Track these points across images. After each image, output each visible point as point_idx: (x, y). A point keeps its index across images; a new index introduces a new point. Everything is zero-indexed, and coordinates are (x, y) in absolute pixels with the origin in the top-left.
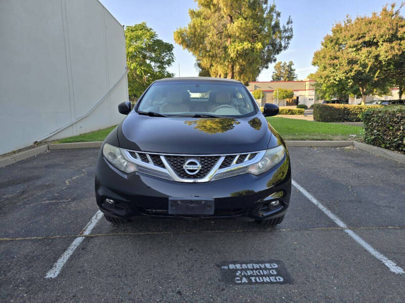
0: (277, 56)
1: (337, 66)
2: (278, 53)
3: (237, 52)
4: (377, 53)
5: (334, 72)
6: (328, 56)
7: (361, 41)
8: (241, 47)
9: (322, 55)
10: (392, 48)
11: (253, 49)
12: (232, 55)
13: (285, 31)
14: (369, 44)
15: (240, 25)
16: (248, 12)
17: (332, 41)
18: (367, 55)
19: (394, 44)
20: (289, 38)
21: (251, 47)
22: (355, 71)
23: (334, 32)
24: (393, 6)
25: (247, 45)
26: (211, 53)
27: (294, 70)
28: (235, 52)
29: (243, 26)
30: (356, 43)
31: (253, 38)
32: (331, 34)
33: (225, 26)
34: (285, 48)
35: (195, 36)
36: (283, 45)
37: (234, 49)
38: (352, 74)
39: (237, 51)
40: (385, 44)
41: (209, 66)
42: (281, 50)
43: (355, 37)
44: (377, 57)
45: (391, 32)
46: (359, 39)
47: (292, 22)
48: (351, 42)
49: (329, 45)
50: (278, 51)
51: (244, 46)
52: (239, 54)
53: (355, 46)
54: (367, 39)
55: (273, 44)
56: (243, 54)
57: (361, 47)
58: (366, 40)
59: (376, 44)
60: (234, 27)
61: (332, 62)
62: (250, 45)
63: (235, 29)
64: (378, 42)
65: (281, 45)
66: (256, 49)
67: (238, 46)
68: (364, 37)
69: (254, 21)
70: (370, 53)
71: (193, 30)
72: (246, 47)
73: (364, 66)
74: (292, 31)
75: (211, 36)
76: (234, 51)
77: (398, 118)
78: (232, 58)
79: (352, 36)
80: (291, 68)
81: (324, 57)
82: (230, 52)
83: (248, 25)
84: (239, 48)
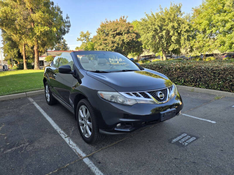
0: (63, 36)
1: (107, 44)
2: (64, 35)
4: (123, 39)
5: (106, 47)
6: (102, 39)
7: (115, 32)
8: (43, 29)
9: (98, 38)
10: (129, 36)
11: (51, 31)
12: (38, 34)
13: (66, 22)
14: (119, 34)
15: (40, 16)
16: (44, 8)
17: (102, 31)
18: (119, 39)
19: (129, 35)
20: (69, 26)
21: (50, 30)
22: (116, 46)
23: (102, 26)
24: (124, 17)
25: (47, 28)
26: (20, 31)
27: (67, 45)
28: (40, 32)
29: (42, 17)
30: (113, 33)
31: (50, 25)
32: (100, 27)
33: (29, 14)
34: (68, 32)
35: (7, 19)
36: (66, 30)
37: (39, 30)
38: (114, 48)
39: (41, 32)
40: (126, 34)
41: (18, 40)
42: (65, 33)
43: (113, 30)
44: (123, 40)
45: (127, 29)
46: (114, 31)
47: (69, 18)
48: (111, 33)
49: (101, 33)
50: (64, 33)
51: (45, 29)
52: (42, 34)
53: (113, 35)
54: (118, 31)
55: (61, 30)
56: (45, 34)
57: (116, 35)
58: (118, 32)
59: (122, 34)
60: (37, 16)
61: (105, 42)
62: (49, 29)
63: (37, 18)
64: (122, 33)
65: (65, 30)
66: (53, 31)
67: (41, 29)
68: (117, 30)
69: (49, 15)
70: (120, 38)
71: (5, 14)
72: (47, 30)
73: (118, 44)
74: (70, 23)
75: (19, 20)
76: (38, 32)
78: (37, 36)
79: (111, 30)
80: (65, 43)
81: (100, 39)
82: (36, 32)
83: (46, 16)
84: (42, 30)
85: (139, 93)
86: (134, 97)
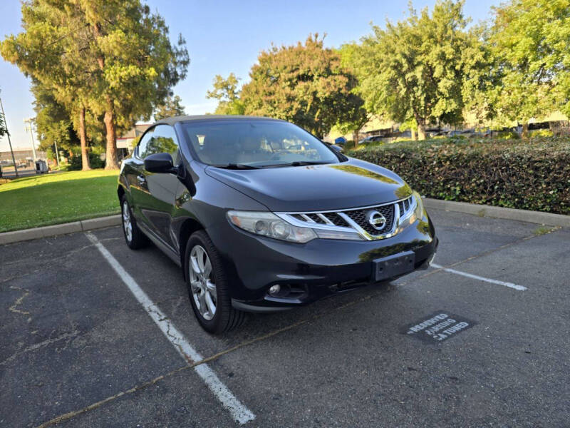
0: (173, 88)
1: (275, 103)
2: (174, 84)
3: (121, 81)
4: (314, 90)
5: (272, 111)
6: (261, 92)
7: (295, 74)
8: (126, 73)
9: (254, 89)
10: (329, 84)
11: (143, 77)
12: (113, 84)
13: (179, 54)
14: (305, 78)
15: (119, 40)
16: (126, 23)
17: (262, 73)
18: (304, 90)
19: (329, 80)
20: (186, 63)
21: (140, 74)
22: (296, 109)
23: (262, 61)
24: (316, 36)
25: (133, 70)
26: (73, 79)
27: (183, 108)
28: (118, 80)
29: (124, 42)
30: (290, 75)
31: (141, 61)
32: (258, 63)
33: (91, 38)
34: (183, 77)
35: (42, 51)
36: (179, 72)
37: (115, 75)
38: (294, 112)
39: (121, 78)
40: (321, 79)
41: (69, 100)
42: (177, 80)
43: (289, 69)
44: (315, 93)
45: (324, 65)
46: (293, 71)
47: (185, 42)
48: (284, 75)
49: (260, 77)
50: (174, 81)
51: (129, 71)
52: (124, 83)
53: (290, 80)
54: (301, 72)
55: (167, 72)
56: (130, 83)
57: (296, 82)
58: (301, 74)
59: (311, 78)
60: (110, 41)
61: (269, 98)
62: (138, 70)
63: (111, 45)
64: (313, 76)
65: (176, 73)
66: (149, 77)
67: (121, 71)
68: (298, 69)
69: (140, 37)
70: (308, 89)
71: (37, 41)
72: (133, 73)
73: (303, 103)
74: (187, 54)
75: (70, 54)
76: (115, 78)
77: (387, 157)
78: (112, 88)
79: (285, 68)
80: (178, 105)
81: (257, 92)
82: (109, 80)
83: (132, 41)
84: (122, 74)
85: (322, 214)
86: (311, 224)
